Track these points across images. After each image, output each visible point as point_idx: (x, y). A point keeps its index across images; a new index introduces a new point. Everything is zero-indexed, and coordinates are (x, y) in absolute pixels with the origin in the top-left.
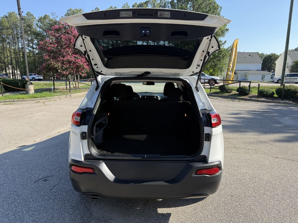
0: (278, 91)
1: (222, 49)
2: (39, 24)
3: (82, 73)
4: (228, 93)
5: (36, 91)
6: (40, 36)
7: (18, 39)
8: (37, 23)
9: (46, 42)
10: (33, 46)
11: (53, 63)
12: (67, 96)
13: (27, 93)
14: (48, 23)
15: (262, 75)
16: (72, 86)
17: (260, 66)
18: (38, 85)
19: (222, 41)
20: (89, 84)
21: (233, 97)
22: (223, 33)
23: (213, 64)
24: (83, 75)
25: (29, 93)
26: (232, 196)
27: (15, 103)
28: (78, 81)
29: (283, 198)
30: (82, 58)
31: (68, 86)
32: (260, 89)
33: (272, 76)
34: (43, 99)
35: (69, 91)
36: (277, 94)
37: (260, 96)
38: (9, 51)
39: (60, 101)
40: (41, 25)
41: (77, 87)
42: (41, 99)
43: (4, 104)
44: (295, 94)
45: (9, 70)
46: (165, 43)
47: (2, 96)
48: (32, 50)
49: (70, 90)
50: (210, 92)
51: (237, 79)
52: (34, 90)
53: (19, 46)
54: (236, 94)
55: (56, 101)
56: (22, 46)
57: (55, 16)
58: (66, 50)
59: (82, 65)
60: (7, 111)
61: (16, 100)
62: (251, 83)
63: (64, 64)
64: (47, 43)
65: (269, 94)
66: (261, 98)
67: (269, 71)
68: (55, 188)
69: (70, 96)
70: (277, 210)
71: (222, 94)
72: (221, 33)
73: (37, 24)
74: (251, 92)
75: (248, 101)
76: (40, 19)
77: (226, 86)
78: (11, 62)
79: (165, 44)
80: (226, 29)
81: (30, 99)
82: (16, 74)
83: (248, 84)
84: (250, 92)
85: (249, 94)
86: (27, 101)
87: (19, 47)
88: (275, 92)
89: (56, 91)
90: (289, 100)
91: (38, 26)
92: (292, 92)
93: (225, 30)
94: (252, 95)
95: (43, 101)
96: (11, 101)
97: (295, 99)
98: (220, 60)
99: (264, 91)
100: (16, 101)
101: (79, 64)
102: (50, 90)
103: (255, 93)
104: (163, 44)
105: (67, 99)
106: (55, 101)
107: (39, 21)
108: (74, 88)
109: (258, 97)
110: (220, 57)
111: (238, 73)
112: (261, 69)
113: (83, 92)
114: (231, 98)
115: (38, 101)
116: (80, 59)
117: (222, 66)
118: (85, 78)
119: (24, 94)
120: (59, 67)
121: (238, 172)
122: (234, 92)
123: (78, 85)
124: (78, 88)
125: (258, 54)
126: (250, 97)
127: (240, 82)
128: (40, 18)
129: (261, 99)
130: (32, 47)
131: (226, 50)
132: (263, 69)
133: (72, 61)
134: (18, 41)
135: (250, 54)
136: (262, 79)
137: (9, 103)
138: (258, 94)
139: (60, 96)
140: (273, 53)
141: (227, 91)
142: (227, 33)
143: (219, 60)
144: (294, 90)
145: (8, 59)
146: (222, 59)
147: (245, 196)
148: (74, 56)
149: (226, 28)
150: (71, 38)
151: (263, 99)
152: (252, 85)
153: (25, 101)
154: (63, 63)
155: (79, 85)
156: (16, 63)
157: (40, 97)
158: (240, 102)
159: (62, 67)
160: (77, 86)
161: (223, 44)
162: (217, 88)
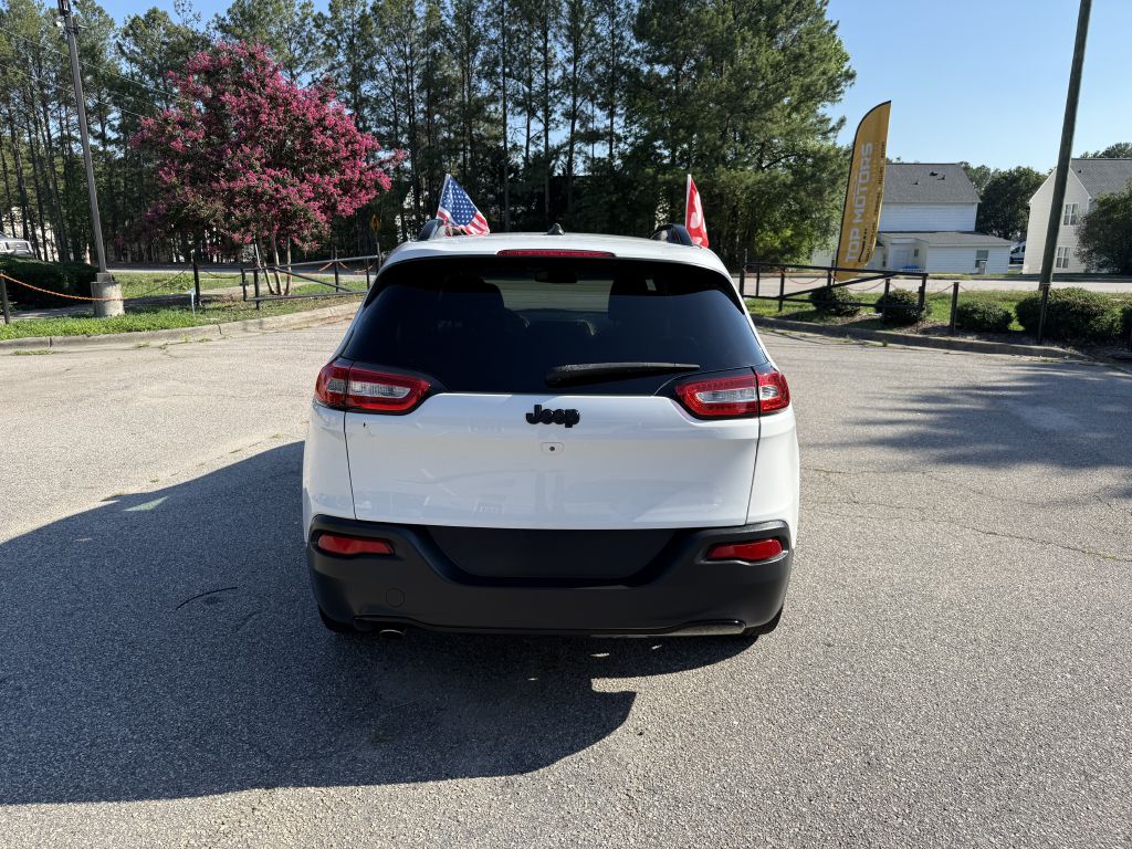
0: (1027, 308)
1: (829, 150)
2: (129, 45)
3: (303, 240)
4: (844, 318)
5: (132, 306)
6: (131, 95)
7: (44, 106)
8: (121, 42)
9: (166, 120)
10: (103, 130)
11: (193, 199)
12: (246, 324)
13: (99, 312)
14: (163, 43)
15: (978, 252)
16: (263, 288)
17: (969, 216)
18: (129, 283)
19: (830, 119)
20: (329, 282)
21: (862, 333)
22: (833, 89)
23: (795, 207)
24: (306, 247)
25: (104, 312)
26: (829, 645)
27: (57, 349)
28: (286, 268)
29: (993, 652)
30: (301, 182)
31: (251, 289)
32: (960, 301)
33: (1014, 256)
34: (159, 337)
35: (254, 306)
36: (1021, 323)
37: (957, 327)
38: (9, 151)
39: (222, 342)
40: (136, 49)
41: (283, 292)
42: (153, 337)
43: (17, 354)
44: (1087, 322)
45: (13, 225)
46: (612, 124)
47: (7, 323)
48: (101, 149)
49: (258, 302)
50: (779, 314)
51: (884, 264)
52: (125, 301)
53: (48, 131)
54: (873, 321)
55: (209, 343)
56: (62, 131)
57: (190, 16)
58: (242, 151)
59: (301, 211)
60: (31, 379)
61: (59, 338)
62: (928, 281)
63: (235, 207)
64: (169, 124)
65: (992, 319)
66: (964, 335)
67: (1006, 237)
68: (248, 624)
69: (261, 323)
70: (969, 684)
71: (822, 319)
72: (825, 88)
73: (120, 46)
74: (929, 313)
75: (916, 345)
76: (130, 26)
77: (836, 291)
78: (18, 194)
79: (615, 126)
80: (847, 72)
81: (112, 336)
82: (41, 240)
83: (919, 283)
84: (924, 313)
85: (921, 319)
86: (99, 341)
87: (49, 136)
88: (1014, 315)
89: (208, 306)
90: (1063, 343)
91: (123, 52)
92: (1075, 312)
93: (841, 76)
94: (930, 325)
95: (161, 343)
96: (42, 343)
97: (1084, 339)
98: (821, 194)
99: (975, 311)
100: (59, 343)
101: (290, 204)
102: (182, 303)
103: (940, 316)
104: (606, 127)
105: (249, 334)
106: (205, 343)
107: (127, 35)
108: (270, 296)
109: (950, 331)
110: (819, 181)
111: (888, 244)
112: (972, 228)
113: (306, 310)
114: (855, 336)
115: (142, 343)
116: (292, 185)
117: (827, 215)
118: (312, 256)
119: (87, 317)
120: (218, 215)
121: (855, 576)
122: (867, 313)
123: (285, 283)
124: (286, 294)
125: (966, 168)
126: (925, 331)
127: (888, 275)
128: (133, 21)
129: (962, 340)
130: (102, 136)
131: (845, 155)
132: (982, 227)
133: (264, 193)
134: (46, 109)
135: (935, 171)
136: (977, 264)
137: (36, 350)
138: (952, 319)
139: (222, 326)
140: (1024, 166)
141: (841, 310)
142: (847, 90)
143: (818, 193)
144: (1083, 307)
145: (7, 185)
146: (829, 190)
147: (870, 645)
148: (273, 174)
149: (844, 70)
150: (259, 105)
151: (970, 339)
152: (933, 287)
153: (93, 341)
154: (229, 201)
155: (293, 285)
156: (39, 196)
157: (149, 329)
158: (885, 349)
159: (228, 216)
160: (283, 286)
161: (833, 129)
162: (806, 296)
